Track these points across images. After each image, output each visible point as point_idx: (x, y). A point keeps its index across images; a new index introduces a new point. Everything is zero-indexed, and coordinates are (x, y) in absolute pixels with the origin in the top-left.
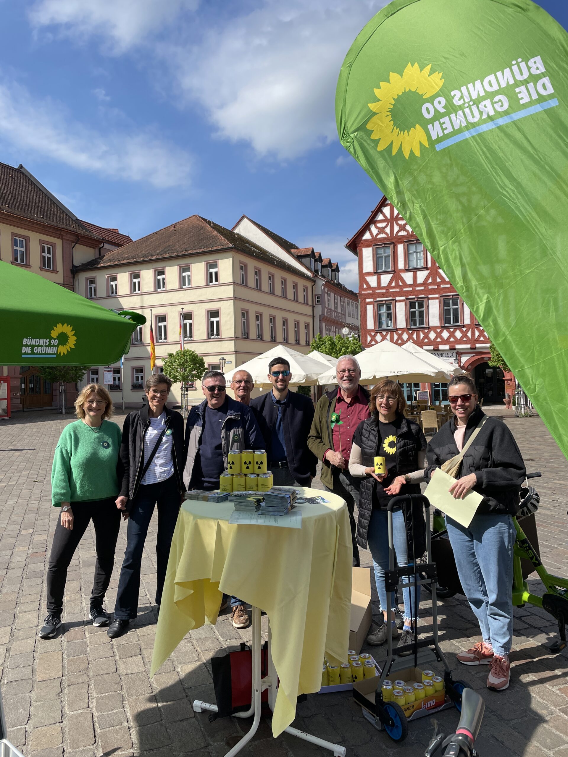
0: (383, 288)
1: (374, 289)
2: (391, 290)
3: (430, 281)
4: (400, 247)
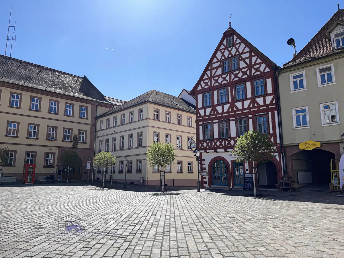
0: (207, 116)
2: (211, 117)
3: (230, 110)
4: (215, 92)
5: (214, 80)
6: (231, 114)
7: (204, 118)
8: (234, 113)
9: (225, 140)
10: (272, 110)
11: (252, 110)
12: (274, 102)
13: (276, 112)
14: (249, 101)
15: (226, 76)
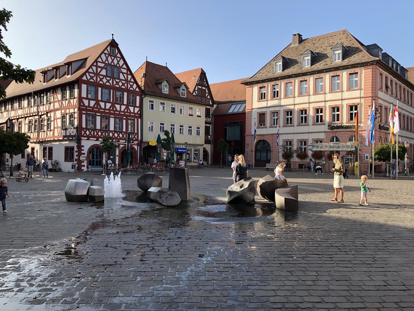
0: (91, 107)
1: (86, 107)
2: (94, 109)
3: (111, 109)
4: (100, 89)
5: (99, 77)
6: (111, 112)
7: (88, 108)
8: (113, 112)
9: (105, 131)
10: (138, 118)
11: (126, 114)
12: (139, 113)
13: (139, 120)
14: (125, 107)
15: (109, 79)
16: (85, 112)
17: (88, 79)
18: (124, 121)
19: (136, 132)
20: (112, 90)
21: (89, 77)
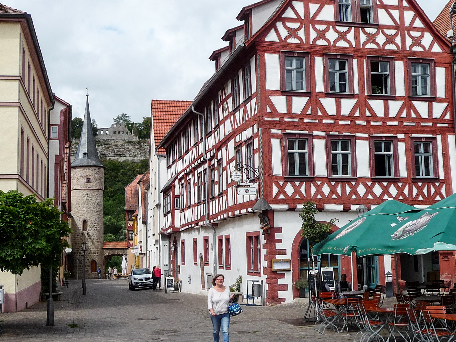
0: (295, 116)
1: (282, 115)
2: (306, 121)
3: (357, 114)
4: (319, 62)
5: (315, 29)
6: (358, 123)
7: (285, 119)
8: (364, 123)
9: (343, 181)
10: (444, 133)
11: (405, 124)
12: (448, 117)
14: (400, 103)
15: (345, 29)
16: (278, 132)
17: (283, 38)
18: (401, 146)
19: (442, 176)
20: (355, 61)
21: (284, 33)
